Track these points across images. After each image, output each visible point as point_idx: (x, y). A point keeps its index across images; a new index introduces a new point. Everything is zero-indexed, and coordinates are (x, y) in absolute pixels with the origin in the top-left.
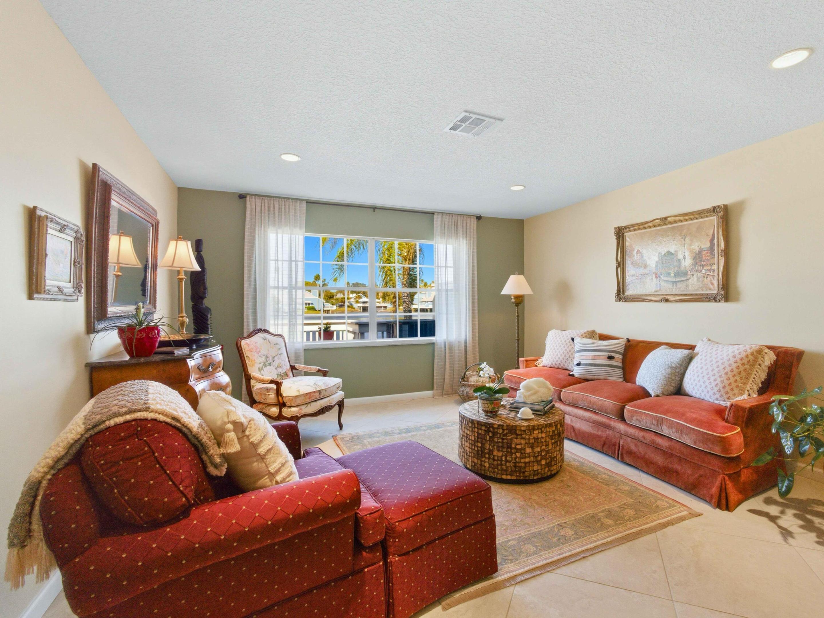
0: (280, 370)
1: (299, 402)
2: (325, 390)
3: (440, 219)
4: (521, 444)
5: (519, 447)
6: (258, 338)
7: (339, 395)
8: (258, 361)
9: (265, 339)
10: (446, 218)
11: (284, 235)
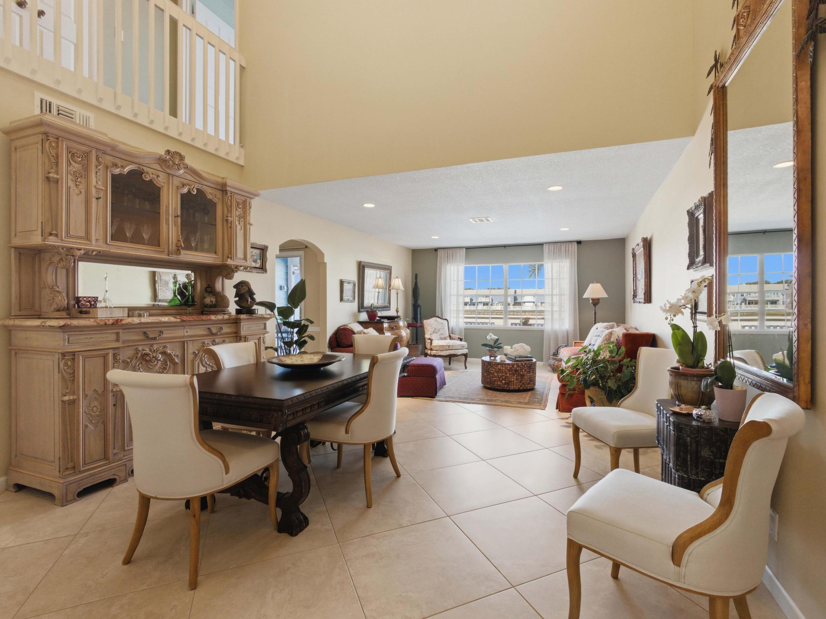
0: (442, 336)
1: (437, 349)
2: (453, 346)
3: (547, 248)
4: (492, 371)
5: (492, 372)
6: (433, 320)
7: (465, 351)
8: (430, 330)
9: (436, 320)
10: (552, 247)
11: (455, 267)
